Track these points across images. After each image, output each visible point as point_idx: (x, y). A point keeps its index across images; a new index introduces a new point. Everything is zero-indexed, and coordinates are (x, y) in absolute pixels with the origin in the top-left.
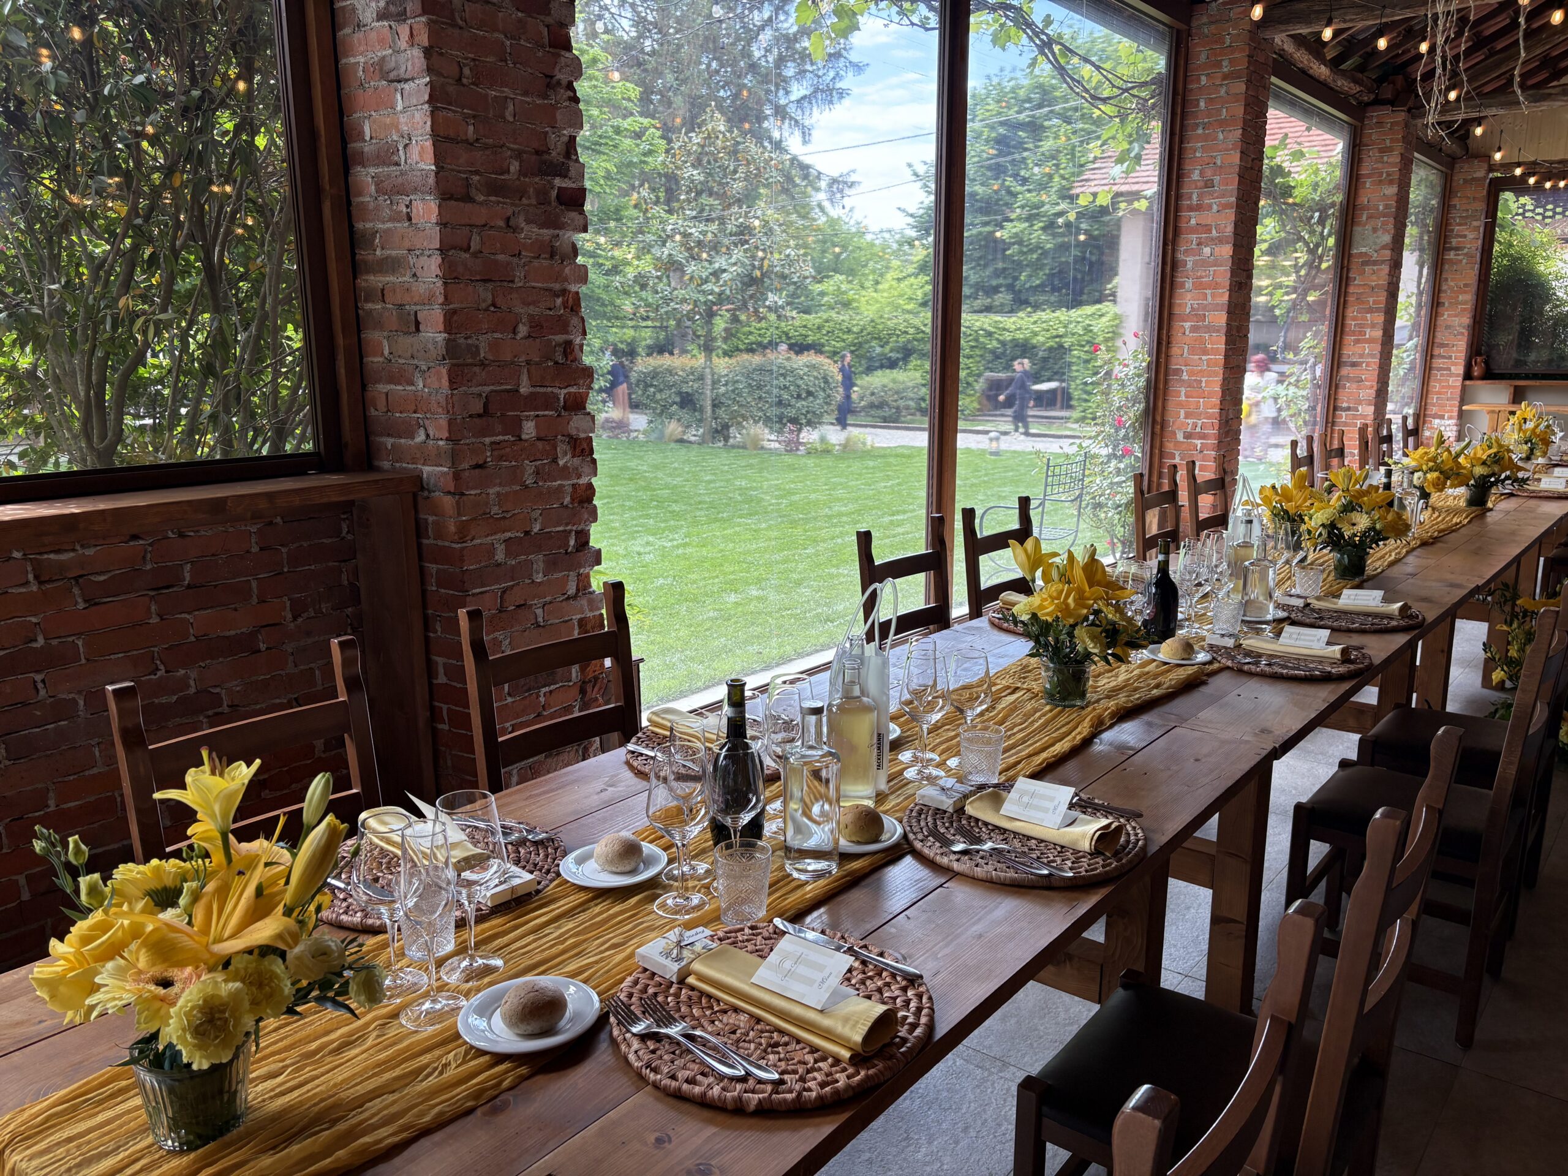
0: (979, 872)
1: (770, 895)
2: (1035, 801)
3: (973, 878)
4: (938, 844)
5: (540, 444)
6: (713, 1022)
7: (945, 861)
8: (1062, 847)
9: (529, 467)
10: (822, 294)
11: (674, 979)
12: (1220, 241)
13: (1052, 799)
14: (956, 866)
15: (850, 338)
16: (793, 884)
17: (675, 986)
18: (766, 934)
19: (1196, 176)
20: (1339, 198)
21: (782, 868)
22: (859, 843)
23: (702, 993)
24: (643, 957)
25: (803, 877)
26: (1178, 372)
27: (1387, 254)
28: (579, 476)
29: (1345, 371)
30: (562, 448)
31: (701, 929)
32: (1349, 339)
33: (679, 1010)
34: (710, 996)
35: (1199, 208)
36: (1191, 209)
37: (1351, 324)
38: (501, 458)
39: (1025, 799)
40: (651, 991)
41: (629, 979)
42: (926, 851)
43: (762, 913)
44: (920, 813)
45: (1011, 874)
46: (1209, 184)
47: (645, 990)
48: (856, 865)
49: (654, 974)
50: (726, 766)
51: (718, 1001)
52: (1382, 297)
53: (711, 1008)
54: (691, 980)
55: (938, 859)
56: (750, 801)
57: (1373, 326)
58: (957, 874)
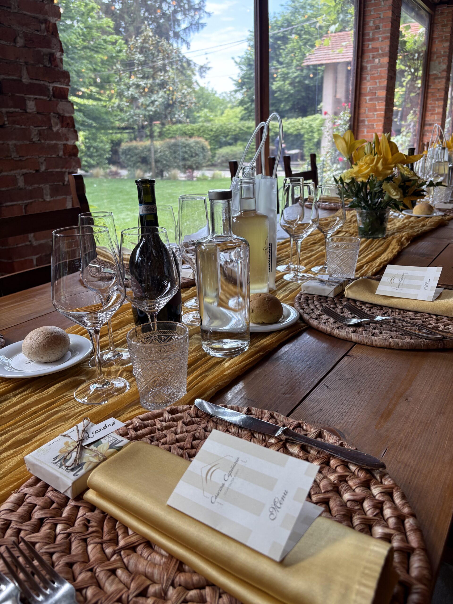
0: (377, 340)
1: (189, 373)
2: (406, 282)
3: (372, 346)
4: (332, 320)
5: (39, 117)
6: (113, 572)
7: (342, 333)
8: (437, 315)
9: (34, 131)
10: (199, 117)
11: (69, 494)
12: (383, 55)
13: (422, 278)
14: (353, 337)
15: (212, 133)
16: (211, 362)
17: (72, 503)
18: (187, 418)
19: (371, 24)
20: (424, 49)
21: (200, 348)
22: (263, 324)
23: (104, 514)
24: (33, 465)
25: (218, 355)
26: (363, 121)
27: (445, 74)
28: (67, 140)
29: (427, 128)
30: (54, 120)
31: (111, 420)
32: (428, 113)
33: (68, 550)
34: (114, 520)
35: (373, 40)
36: (369, 40)
37: (429, 106)
38: (14, 122)
39: (397, 281)
40: (37, 515)
41: (14, 497)
42: (323, 327)
43: (183, 393)
44: (307, 299)
45: (407, 340)
46: (377, 27)
47: (28, 516)
48: (265, 341)
49: (46, 486)
50: (142, 261)
51: (126, 528)
52: (443, 93)
53: (115, 541)
54: (91, 495)
55: (336, 332)
56: (165, 287)
57: (439, 107)
58: (355, 344)
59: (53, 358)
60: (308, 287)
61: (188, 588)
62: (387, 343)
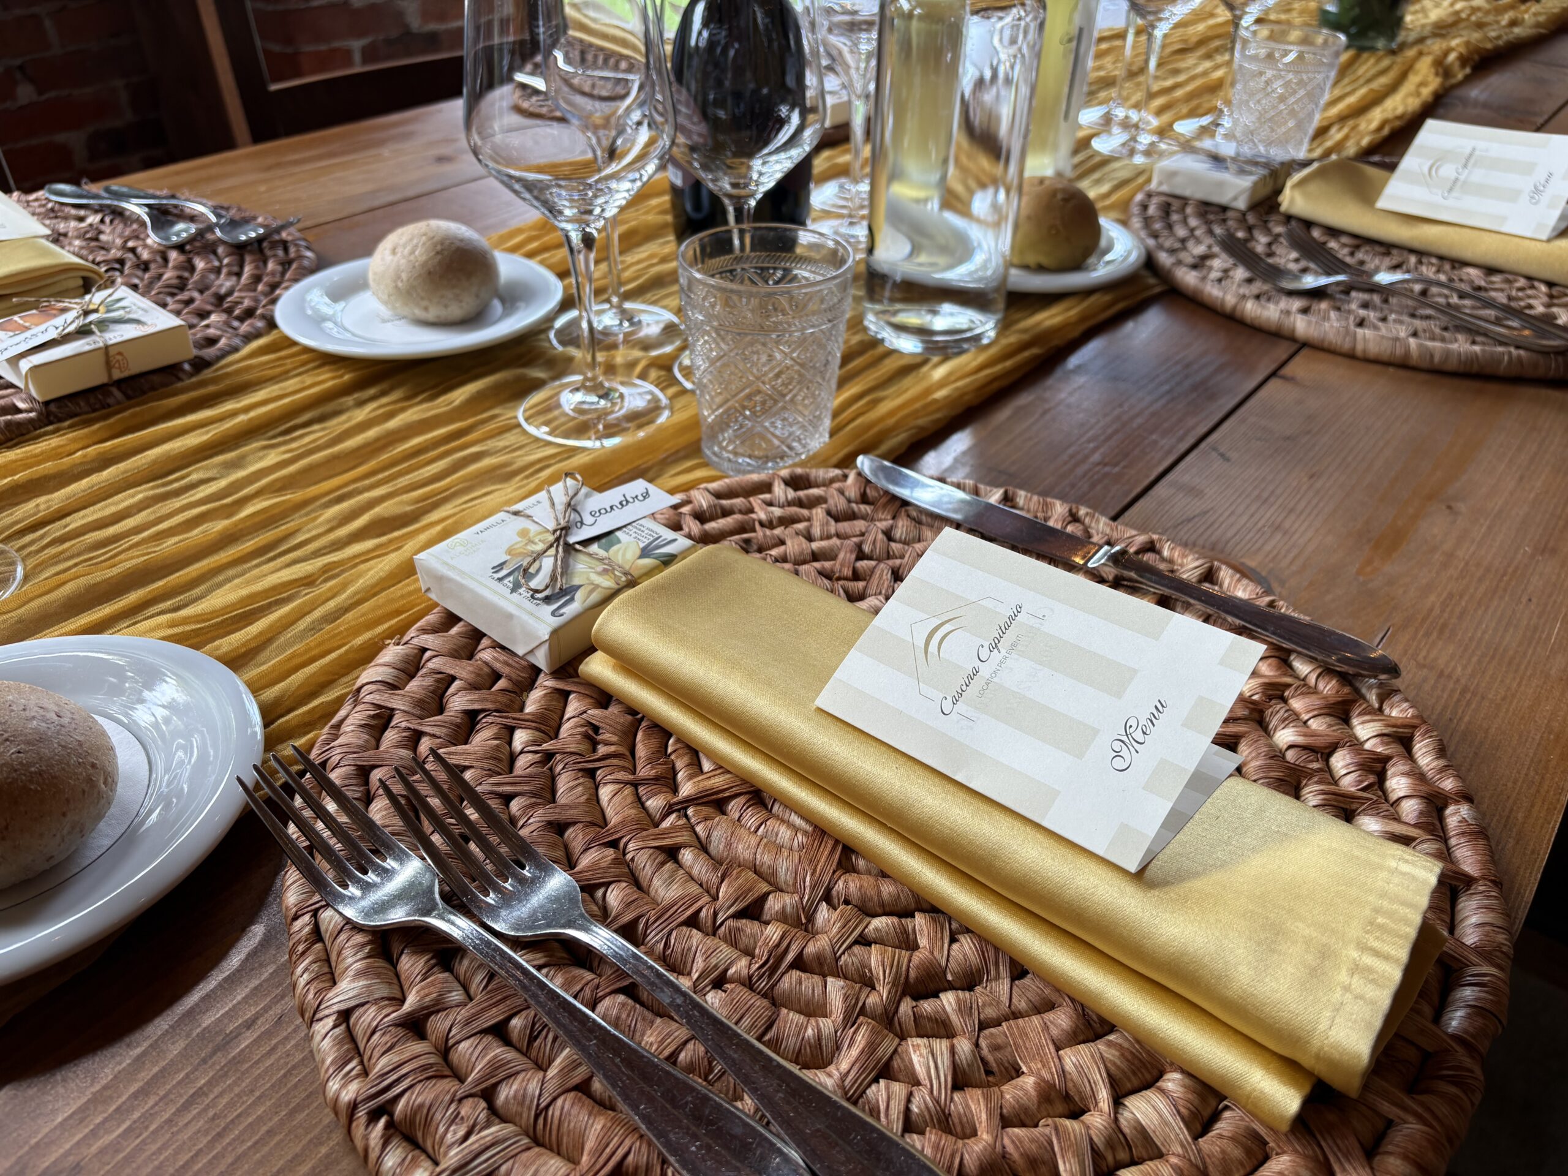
0: (1370, 340)
7: (1271, 312)
11: (541, 660)
13: (1528, 168)
14: (1301, 325)
17: (546, 683)
18: (837, 502)
22: (1041, 269)
23: (635, 715)
24: (440, 579)
34: (662, 732)
39: (1448, 171)
40: (458, 702)
41: (392, 653)
42: (1213, 291)
47: (435, 702)
48: (1048, 318)
49: (476, 636)
51: (694, 752)
53: (668, 782)
54: (598, 667)
55: (1250, 308)
58: (1303, 345)
59: (455, 311)
60: (1172, 174)
61: (867, 910)
62: (1399, 351)
